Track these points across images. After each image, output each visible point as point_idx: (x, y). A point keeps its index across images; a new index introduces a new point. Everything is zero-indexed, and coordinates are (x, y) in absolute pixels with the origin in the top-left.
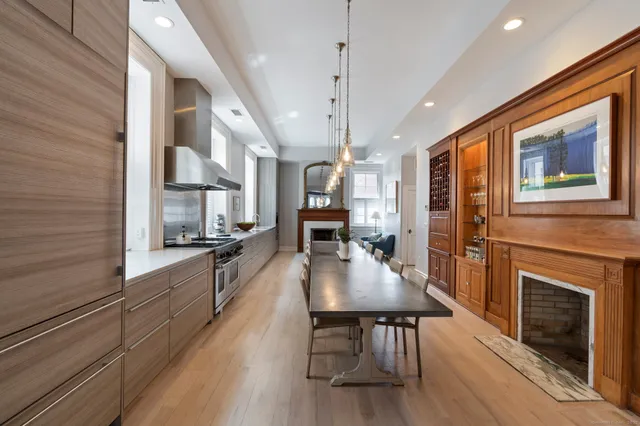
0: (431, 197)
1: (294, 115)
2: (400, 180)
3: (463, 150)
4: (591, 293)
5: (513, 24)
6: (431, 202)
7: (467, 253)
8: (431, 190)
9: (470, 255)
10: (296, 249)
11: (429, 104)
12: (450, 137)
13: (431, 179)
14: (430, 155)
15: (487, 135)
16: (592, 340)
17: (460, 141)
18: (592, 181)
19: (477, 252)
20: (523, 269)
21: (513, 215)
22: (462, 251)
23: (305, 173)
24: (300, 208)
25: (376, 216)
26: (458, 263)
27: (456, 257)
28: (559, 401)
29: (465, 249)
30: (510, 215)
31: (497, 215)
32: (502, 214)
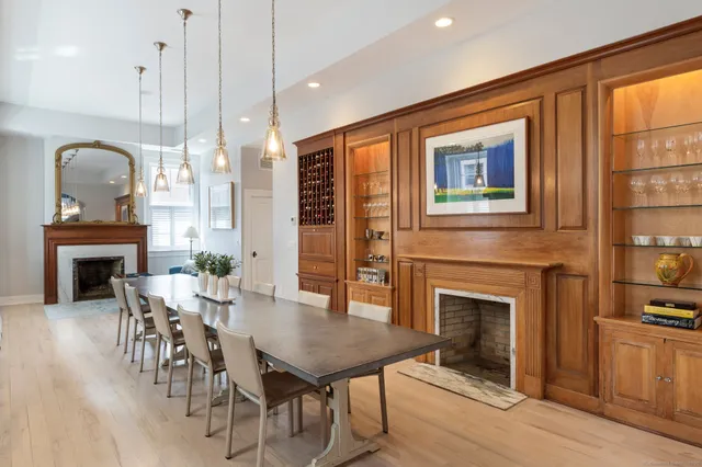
0: (301, 206)
1: (68, 51)
2: (238, 181)
3: (352, 150)
4: (511, 301)
5: (443, 23)
6: (301, 214)
7: (361, 275)
8: (301, 198)
9: (364, 278)
10: (41, 298)
11: (314, 85)
12: (335, 132)
13: (301, 182)
14: (299, 152)
15: (389, 135)
16: (513, 344)
17: (347, 139)
18: (511, 196)
19: (376, 274)
20: (440, 287)
21: (425, 229)
22: (354, 275)
23: (59, 159)
24: (49, 222)
25: (192, 234)
26: (350, 290)
27: (348, 281)
28: (505, 410)
29: (357, 271)
30: (420, 228)
31: (404, 229)
32: (411, 228)
